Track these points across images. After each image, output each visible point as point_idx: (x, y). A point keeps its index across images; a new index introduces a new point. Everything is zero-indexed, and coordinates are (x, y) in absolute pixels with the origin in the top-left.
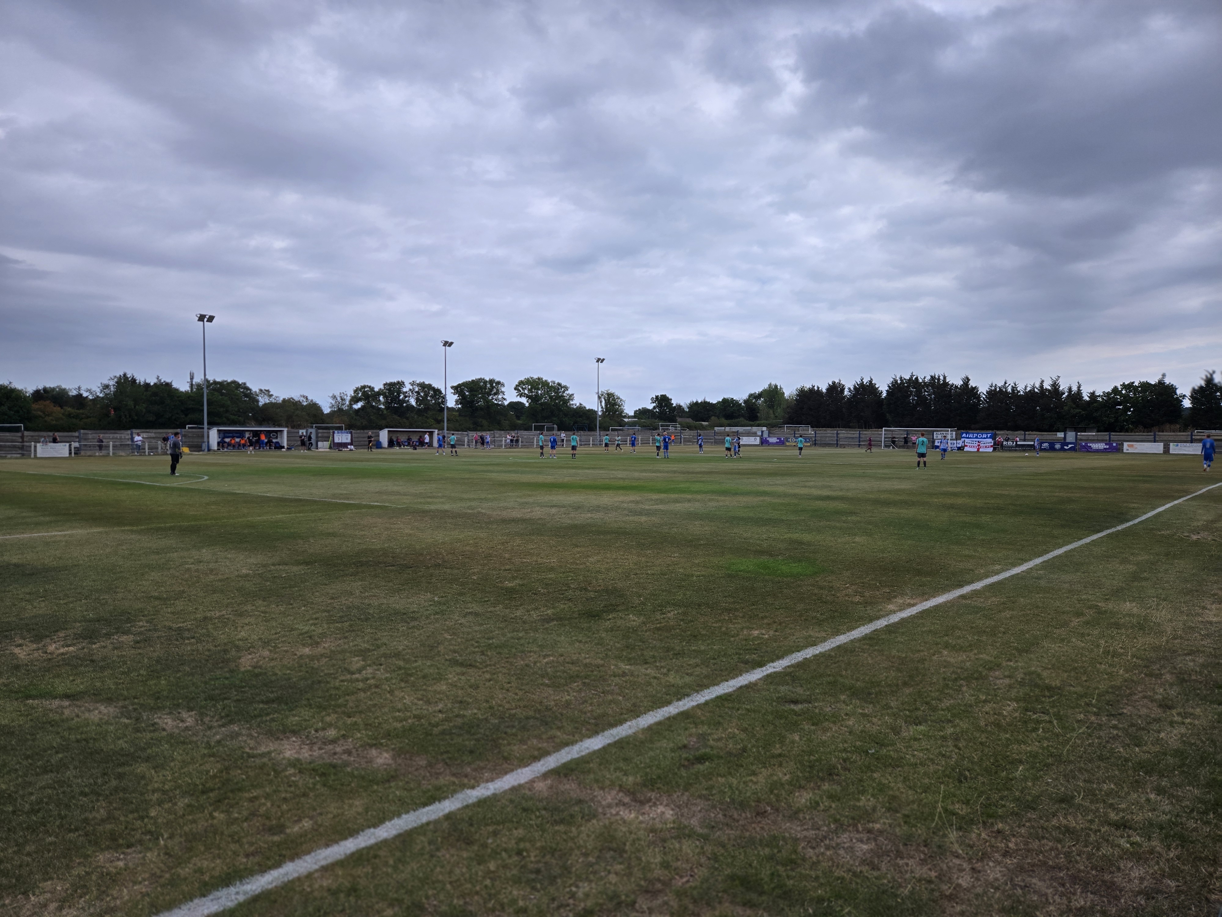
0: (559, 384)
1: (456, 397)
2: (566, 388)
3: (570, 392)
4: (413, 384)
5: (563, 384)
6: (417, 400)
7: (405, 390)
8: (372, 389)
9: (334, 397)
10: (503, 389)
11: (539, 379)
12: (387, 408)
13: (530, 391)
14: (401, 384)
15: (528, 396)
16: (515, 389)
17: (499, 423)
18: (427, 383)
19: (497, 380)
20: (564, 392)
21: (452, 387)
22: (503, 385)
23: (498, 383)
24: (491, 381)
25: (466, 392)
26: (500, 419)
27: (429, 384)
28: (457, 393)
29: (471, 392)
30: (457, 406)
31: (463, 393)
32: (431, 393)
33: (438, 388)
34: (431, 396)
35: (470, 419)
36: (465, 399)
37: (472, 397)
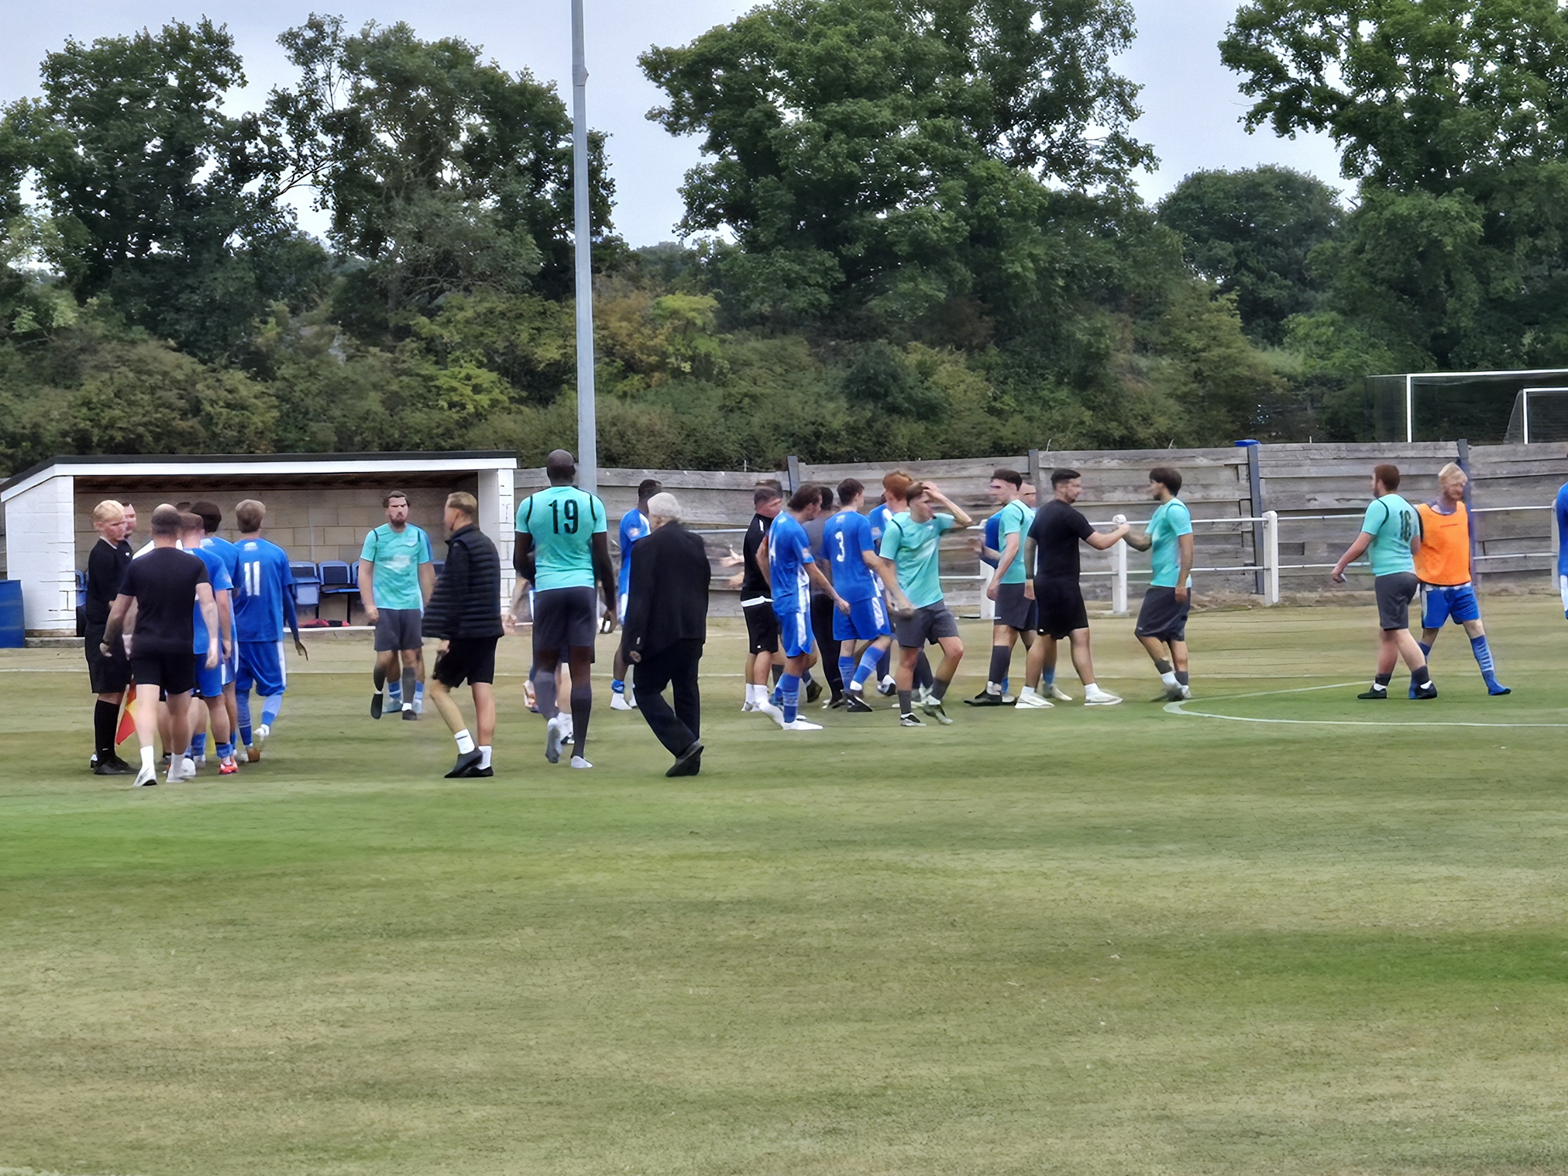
6: (348, 193)
13: (1372, 67)
15: (1349, 121)
16: (1231, 54)
17: (1087, 377)
21: (656, 66)
25: (793, 101)
26: (1098, 333)
27: (444, 45)
28: (696, 120)
29: (824, 101)
30: (709, 235)
31: (754, 113)
32: (471, 129)
33: (525, 74)
34: (468, 155)
35: (836, 351)
36: (778, 171)
37: (834, 146)
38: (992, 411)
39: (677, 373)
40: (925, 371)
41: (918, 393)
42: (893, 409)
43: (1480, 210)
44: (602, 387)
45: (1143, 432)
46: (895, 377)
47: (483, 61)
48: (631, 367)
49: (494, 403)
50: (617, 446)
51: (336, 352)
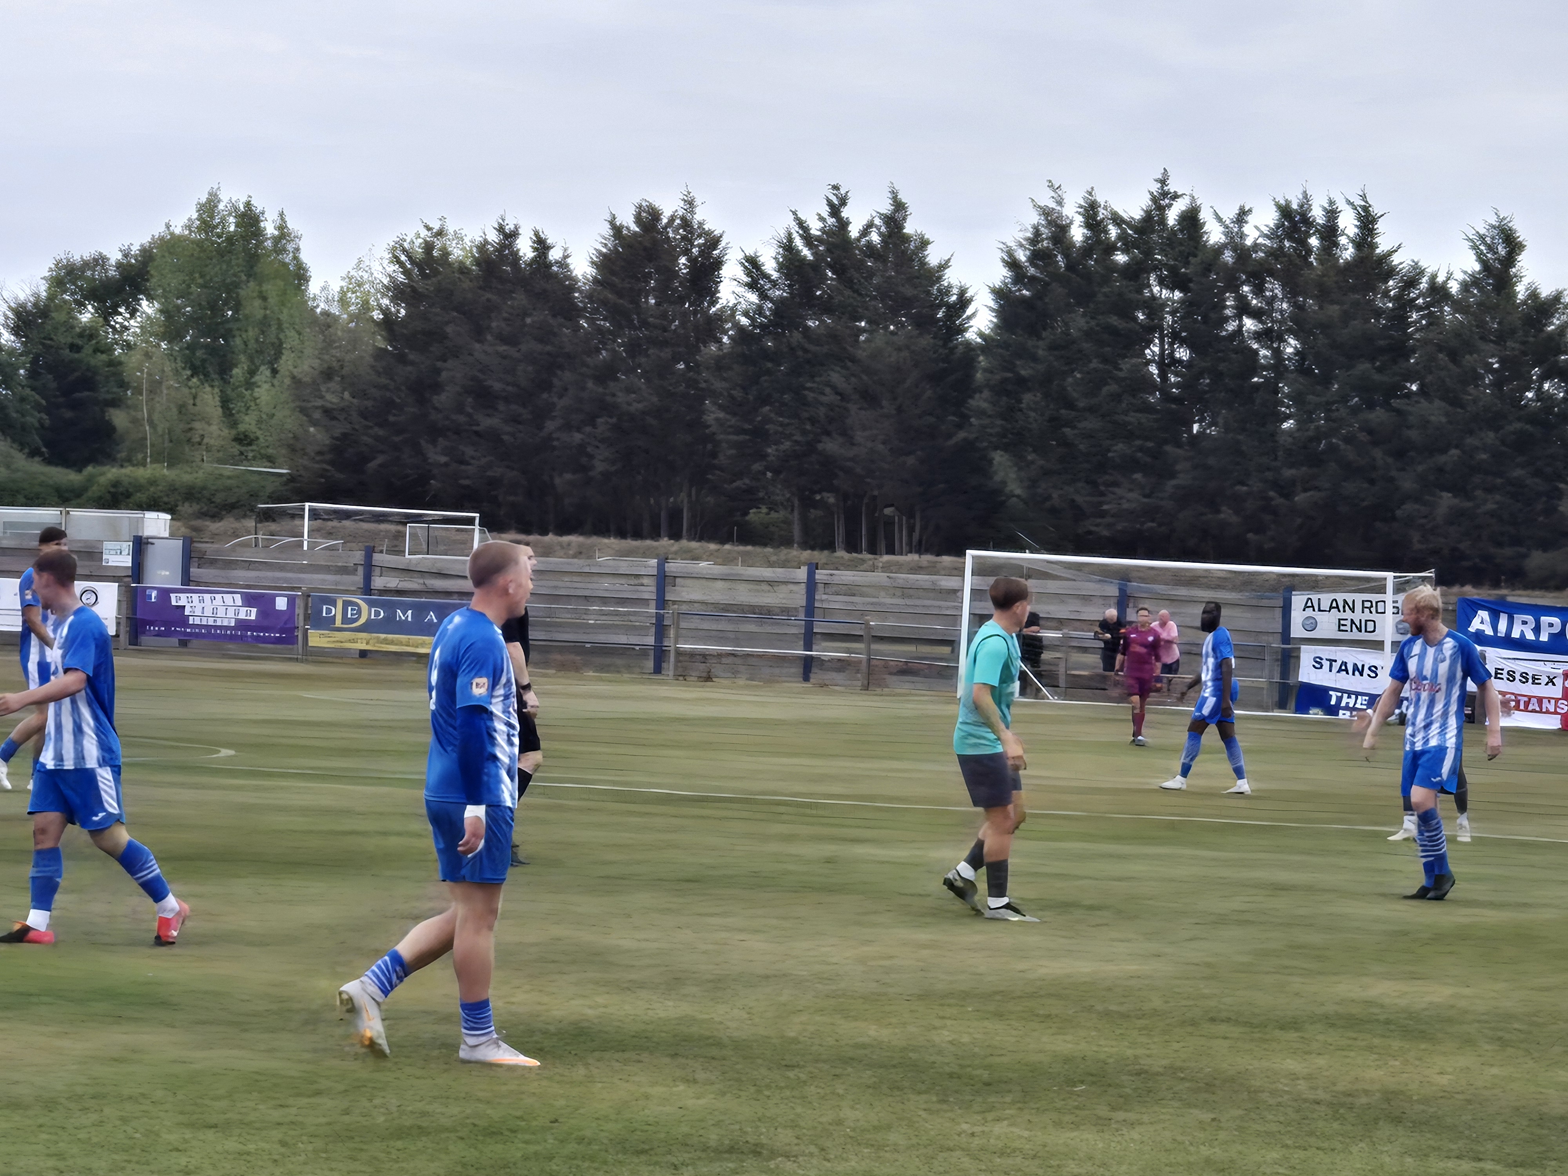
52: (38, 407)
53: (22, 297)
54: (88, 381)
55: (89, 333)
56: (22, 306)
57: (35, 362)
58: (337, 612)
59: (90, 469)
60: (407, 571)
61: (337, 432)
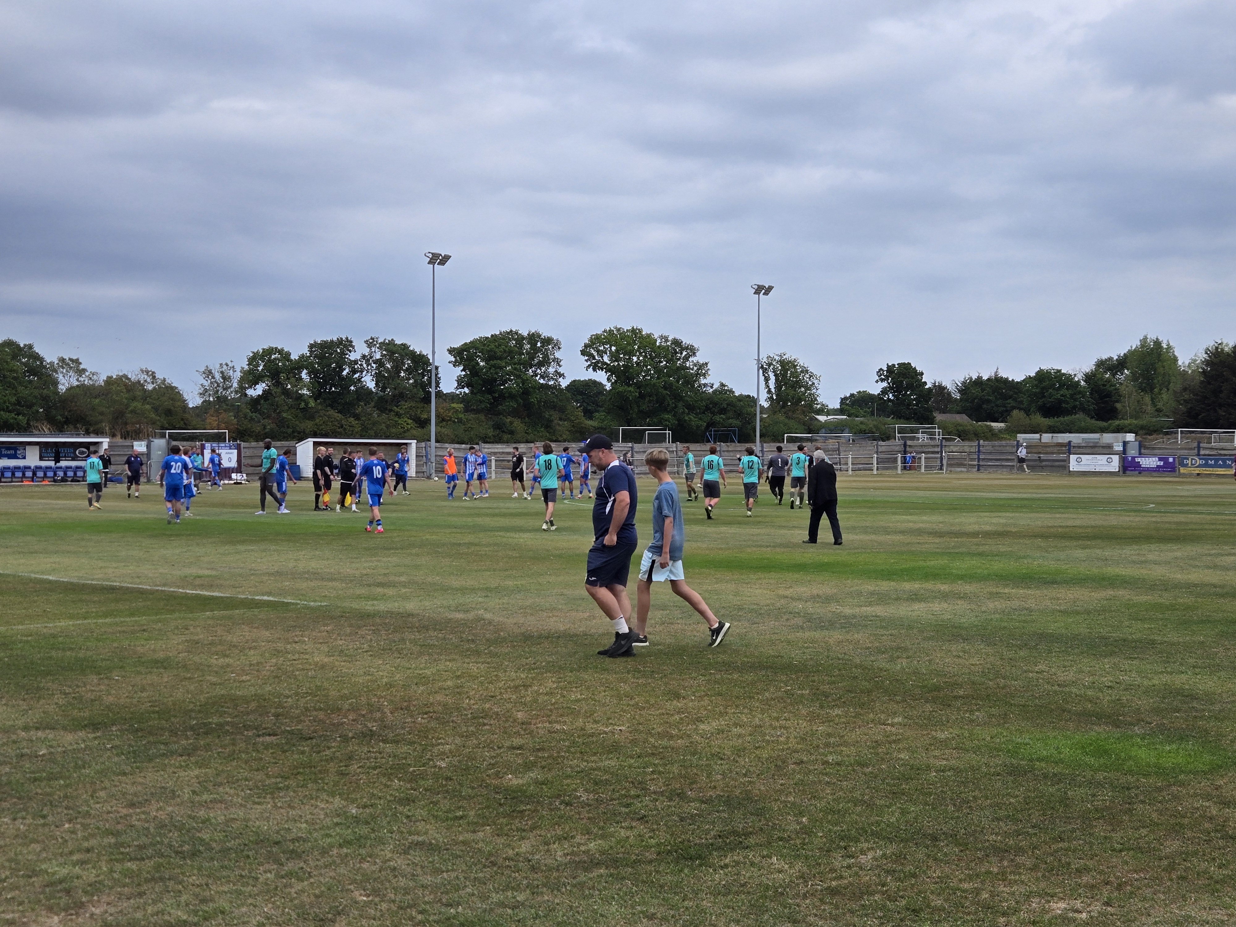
0: (677, 342)
1: (459, 371)
2: (692, 351)
3: (699, 358)
4: (370, 344)
5: (686, 340)
6: (379, 378)
7: (353, 356)
8: (286, 356)
9: (208, 373)
10: (557, 354)
11: (633, 331)
12: (317, 396)
13: (615, 357)
14: (346, 345)
15: (609, 369)
16: (583, 353)
17: (548, 426)
18: (398, 342)
19: (545, 334)
20: (687, 358)
21: (451, 351)
22: (557, 346)
23: (548, 341)
24: (533, 338)
25: (482, 360)
26: (551, 416)
27: (402, 344)
28: (460, 364)
29: (490, 361)
30: (463, 390)
31: (473, 363)
32: (408, 364)
33: (421, 352)
34: (407, 370)
35: (491, 418)
36: (478, 376)
37: (492, 371)
38: (526, 433)
39: (454, 422)
40: (511, 423)
41: (509, 429)
42: (503, 432)
43: (638, 390)
44: (436, 425)
45: (560, 439)
46: (504, 424)
47: (411, 348)
48: (443, 420)
49: (411, 427)
50: (439, 438)
51: (375, 415)
52: (1093, 404)
53: (1087, 371)
54: (1109, 395)
55: (1108, 381)
56: (1088, 373)
57: (1092, 390)
58: (1189, 462)
59: (1110, 422)
60: (1211, 448)
61: (1189, 406)
